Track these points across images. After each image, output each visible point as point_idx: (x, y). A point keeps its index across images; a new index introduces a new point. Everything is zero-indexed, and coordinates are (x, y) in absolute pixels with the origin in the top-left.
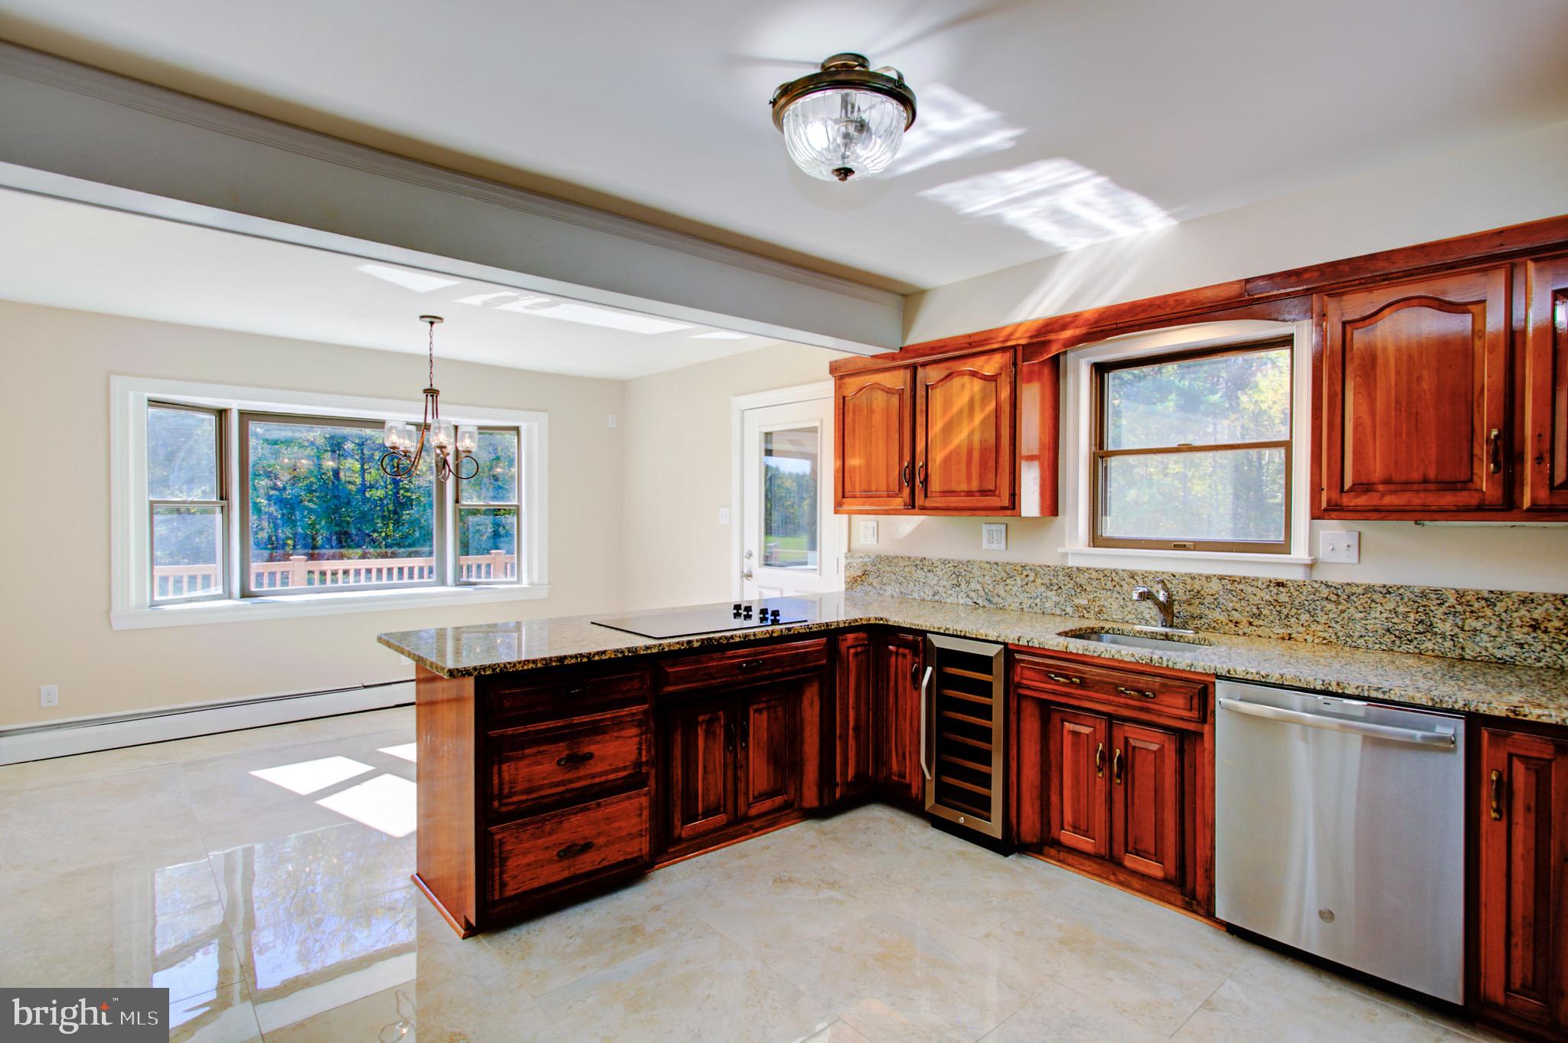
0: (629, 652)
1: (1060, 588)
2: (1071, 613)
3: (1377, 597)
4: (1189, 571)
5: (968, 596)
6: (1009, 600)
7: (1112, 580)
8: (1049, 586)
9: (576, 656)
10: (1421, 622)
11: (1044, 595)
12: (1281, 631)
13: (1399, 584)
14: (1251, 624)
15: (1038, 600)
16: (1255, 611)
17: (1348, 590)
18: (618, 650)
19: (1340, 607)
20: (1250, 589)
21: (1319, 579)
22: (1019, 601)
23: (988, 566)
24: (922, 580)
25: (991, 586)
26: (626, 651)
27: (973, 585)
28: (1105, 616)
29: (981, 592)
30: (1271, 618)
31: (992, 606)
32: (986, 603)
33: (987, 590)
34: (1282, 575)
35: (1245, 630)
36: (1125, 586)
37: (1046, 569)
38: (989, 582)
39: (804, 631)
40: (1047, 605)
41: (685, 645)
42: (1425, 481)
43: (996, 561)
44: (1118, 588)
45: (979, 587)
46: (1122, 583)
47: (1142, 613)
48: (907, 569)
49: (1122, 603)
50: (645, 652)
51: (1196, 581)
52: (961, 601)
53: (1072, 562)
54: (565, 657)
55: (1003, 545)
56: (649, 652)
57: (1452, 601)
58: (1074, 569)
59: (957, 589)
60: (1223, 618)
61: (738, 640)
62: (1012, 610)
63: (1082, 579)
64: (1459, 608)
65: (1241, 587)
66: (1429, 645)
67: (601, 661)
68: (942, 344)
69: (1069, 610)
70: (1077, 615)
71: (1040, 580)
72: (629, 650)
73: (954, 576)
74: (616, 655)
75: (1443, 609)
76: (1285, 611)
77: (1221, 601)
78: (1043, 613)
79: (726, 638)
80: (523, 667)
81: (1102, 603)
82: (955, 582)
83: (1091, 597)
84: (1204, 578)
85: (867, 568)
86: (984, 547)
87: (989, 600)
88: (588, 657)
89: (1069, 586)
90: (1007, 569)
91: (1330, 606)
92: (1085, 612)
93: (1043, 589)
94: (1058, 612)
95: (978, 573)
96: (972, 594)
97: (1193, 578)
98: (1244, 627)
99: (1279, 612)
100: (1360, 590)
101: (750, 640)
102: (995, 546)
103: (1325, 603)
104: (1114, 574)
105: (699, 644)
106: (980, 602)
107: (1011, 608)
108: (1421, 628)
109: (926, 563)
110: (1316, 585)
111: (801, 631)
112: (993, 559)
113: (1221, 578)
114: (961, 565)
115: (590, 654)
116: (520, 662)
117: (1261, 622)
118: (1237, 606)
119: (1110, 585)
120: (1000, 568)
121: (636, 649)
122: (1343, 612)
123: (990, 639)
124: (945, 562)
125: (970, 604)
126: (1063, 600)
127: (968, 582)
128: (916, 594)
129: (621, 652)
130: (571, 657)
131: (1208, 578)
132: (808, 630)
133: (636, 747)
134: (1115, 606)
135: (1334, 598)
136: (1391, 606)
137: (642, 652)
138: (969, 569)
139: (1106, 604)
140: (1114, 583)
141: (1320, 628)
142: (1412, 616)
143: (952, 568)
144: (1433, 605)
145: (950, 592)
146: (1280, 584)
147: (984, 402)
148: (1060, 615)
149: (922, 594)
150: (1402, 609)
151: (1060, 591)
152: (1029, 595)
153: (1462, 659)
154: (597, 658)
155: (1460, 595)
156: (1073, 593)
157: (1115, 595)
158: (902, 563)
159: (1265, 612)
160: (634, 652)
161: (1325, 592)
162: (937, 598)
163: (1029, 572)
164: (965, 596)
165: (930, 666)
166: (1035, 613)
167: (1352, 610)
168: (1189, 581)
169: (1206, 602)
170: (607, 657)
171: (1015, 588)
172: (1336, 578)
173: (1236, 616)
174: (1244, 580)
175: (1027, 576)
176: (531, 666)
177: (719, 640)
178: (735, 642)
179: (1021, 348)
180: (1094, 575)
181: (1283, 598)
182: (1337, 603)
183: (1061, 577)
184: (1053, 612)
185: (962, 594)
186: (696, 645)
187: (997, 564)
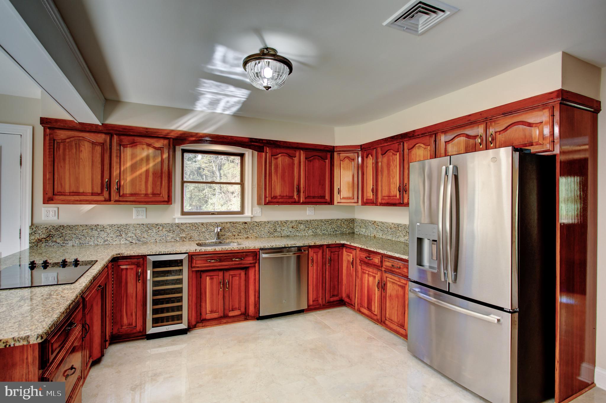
1: (174, 231)
2: (178, 240)
3: (266, 224)
4: (220, 221)
5: (126, 240)
6: (149, 239)
7: (195, 226)
8: (169, 231)
10: (275, 229)
11: (167, 235)
12: (246, 236)
13: (271, 220)
14: (238, 235)
15: (164, 237)
16: (239, 231)
17: (261, 223)
19: (259, 228)
20: (238, 225)
21: (254, 221)
22: (155, 239)
23: (138, 226)
24: (95, 235)
25: (140, 235)
27: (129, 235)
28: (193, 239)
29: (134, 237)
30: (243, 233)
31: (140, 242)
32: (137, 242)
33: (137, 236)
34: (246, 220)
35: (237, 237)
36: (200, 228)
37: (167, 225)
38: (139, 232)
40: (168, 238)
42: (286, 196)
43: (142, 223)
44: (197, 229)
45: (133, 235)
46: (199, 227)
47: (206, 236)
48: (85, 231)
49: (199, 234)
51: (223, 224)
52: (122, 243)
53: (177, 221)
55: (144, 217)
57: (280, 224)
58: (180, 224)
59: (120, 237)
60: (231, 234)
62: (151, 243)
63: (183, 227)
64: (281, 225)
65: (236, 225)
66: (276, 234)
68: (130, 128)
69: (178, 239)
70: (181, 240)
71: (165, 229)
73: (118, 231)
75: (278, 226)
76: (247, 230)
77: (230, 229)
78: (166, 242)
81: (191, 235)
82: (119, 234)
83: (187, 233)
84: (225, 223)
85: (51, 233)
86: (134, 218)
87: (139, 240)
89: (178, 230)
90: (149, 226)
91: (257, 228)
92: (184, 239)
93: (166, 232)
94: (173, 240)
95: (133, 229)
96: (129, 239)
97: (222, 223)
98: (237, 236)
99: (245, 231)
100: (263, 223)
102: (140, 217)
103: (256, 227)
104: (196, 224)
106: (134, 241)
107: (151, 242)
108: (274, 231)
109: (99, 227)
110: (254, 222)
112: (141, 223)
113: (230, 223)
114: (122, 227)
117: (241, 234)
118: (235, 231)
119: (194, 228)
120: (144, 226)
122: (260, 229)
123: (183, 252)
124: (111, 226)
125: (128, 243)
126: (175, 236)
127: (126, 234)
128: (92, 243)
131: (227, 223)
134: (196, 235)
135: (258, 225)
136: (269, 226)
138: (127, 228)
139: (193, 235)
140: (196, 227)
141: (255, 234)
142: (273, 228)
143: (116, 228)
144: (276, 225)
145: (115, 239)
146: (246, 223)
147: (155, 157)
148: (174, 242)
149: (96, 242)
150: (271, 227)
151: (174, 233)
152: (159, 236)
153: (282, 237)
155: (281, 222)
156: (179, 233)
157: (196, 231)
158: (81, 228)
159: (242, 231)
161: (256, 224)
162: (106, 243)
163: (159, 226)
164: (125, 240)
165: (149, 270)
166: (163, 242)
167: (261, 228)
168: (221, 224)
169: (226, 230)
171: (153, 234)
172: (257, 220)
173: (234, 233)
174: (236, 223)
175: (159, 228)
179: (172, 139)
180: (188, 225)
181: (246, 227)
182: (258, 227)
183: (174, 227)
184: (171, 241)
185: (123, 239)
187: (143, 224)
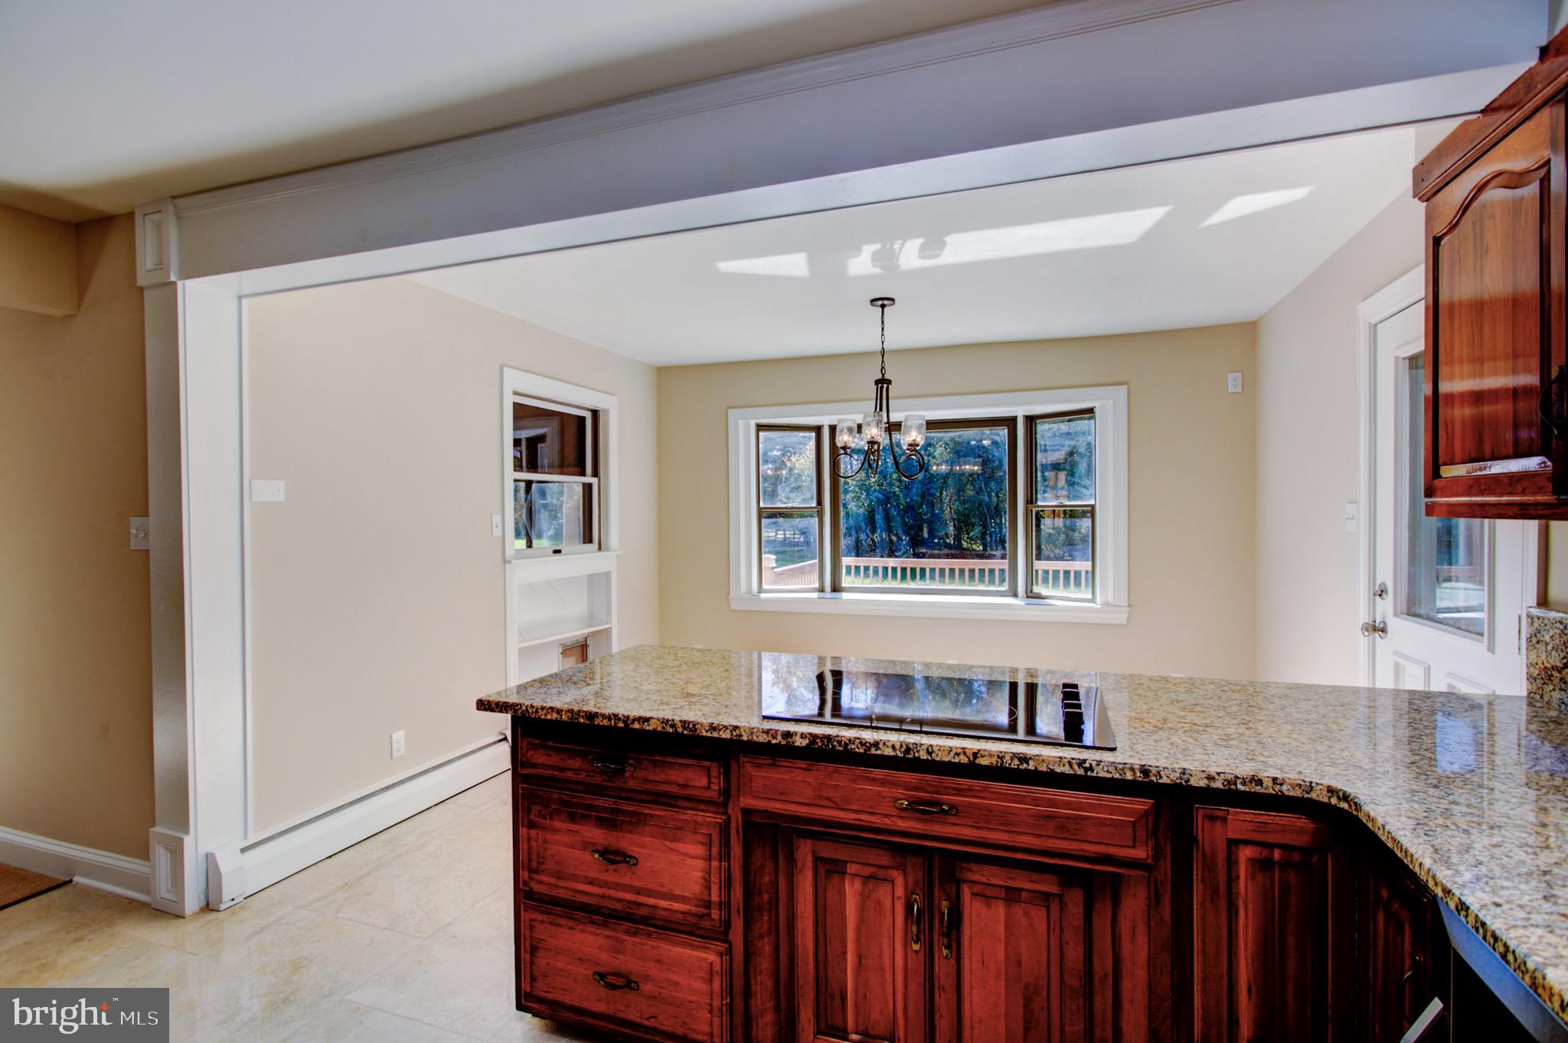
0: (684, 728)
9: (609, 717)
18: (668, 721)
26: (679, 725)
39: (1067, 770)
41: (779, 737)
50: (709, 734)
54: (596, 715)
56: (715, 735)
61: (889, 752)
67: (642, 731)
72: (685, 724)
74: (663, 728)
79: (863, 744)
80: (546, 715)
88: (624, 722)
101: (918, 758)
105: (805, 742)
111: (1058, 770)
115: (628, 717)
116: (543, 708)
121: (694, 725)
129: (672, 726)
130: (604, 716)
132: (1080, 772)
133: (700, 874)
137: (704, 734)
154: (636, 726)
160: (691, 730)
170: (651, 728)
176: (555, 716)
177: (846, 745)
178: (881, 756)
186: (799, 742)
